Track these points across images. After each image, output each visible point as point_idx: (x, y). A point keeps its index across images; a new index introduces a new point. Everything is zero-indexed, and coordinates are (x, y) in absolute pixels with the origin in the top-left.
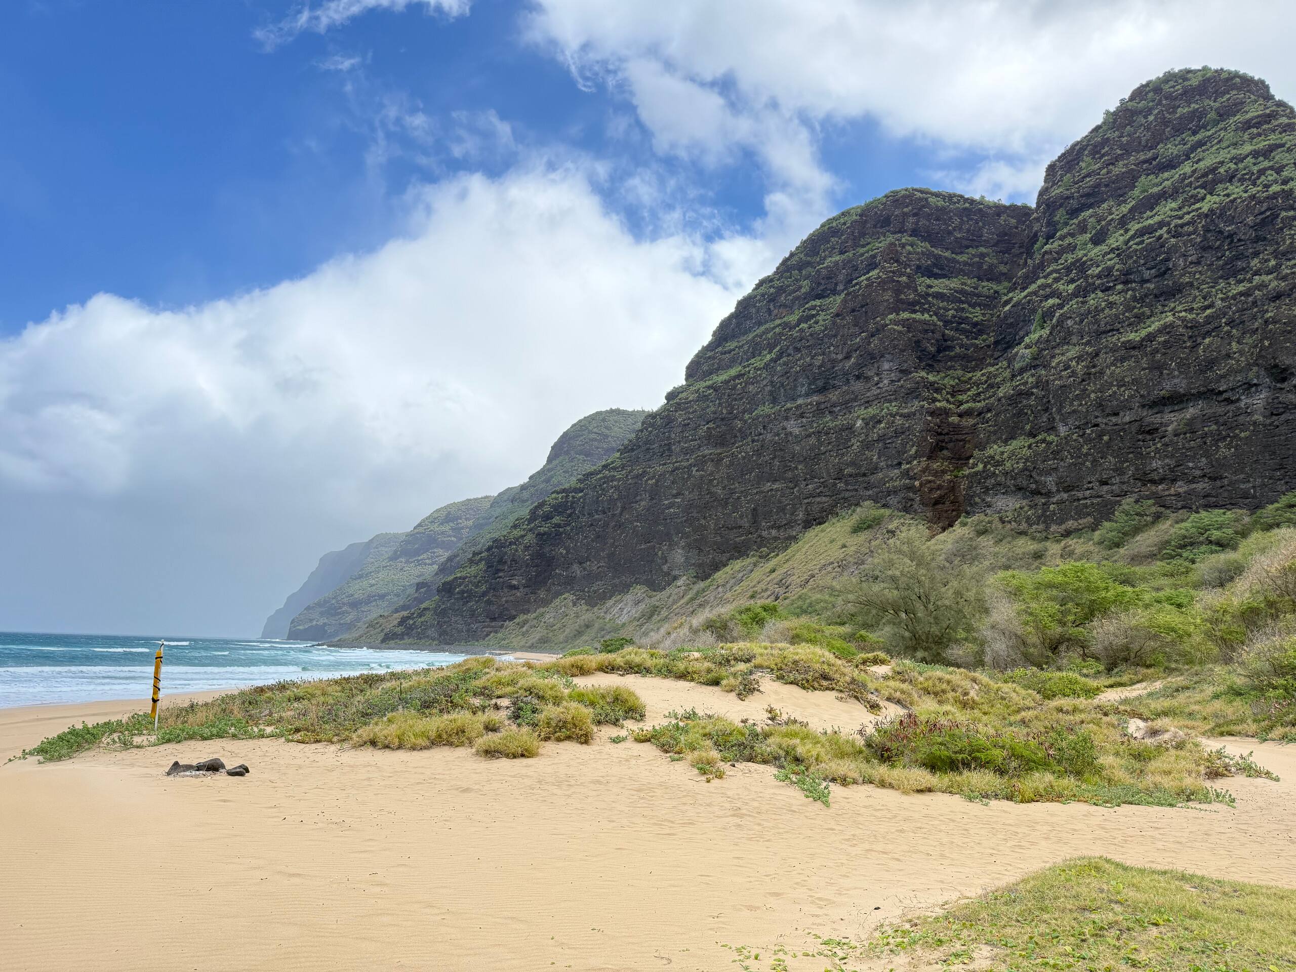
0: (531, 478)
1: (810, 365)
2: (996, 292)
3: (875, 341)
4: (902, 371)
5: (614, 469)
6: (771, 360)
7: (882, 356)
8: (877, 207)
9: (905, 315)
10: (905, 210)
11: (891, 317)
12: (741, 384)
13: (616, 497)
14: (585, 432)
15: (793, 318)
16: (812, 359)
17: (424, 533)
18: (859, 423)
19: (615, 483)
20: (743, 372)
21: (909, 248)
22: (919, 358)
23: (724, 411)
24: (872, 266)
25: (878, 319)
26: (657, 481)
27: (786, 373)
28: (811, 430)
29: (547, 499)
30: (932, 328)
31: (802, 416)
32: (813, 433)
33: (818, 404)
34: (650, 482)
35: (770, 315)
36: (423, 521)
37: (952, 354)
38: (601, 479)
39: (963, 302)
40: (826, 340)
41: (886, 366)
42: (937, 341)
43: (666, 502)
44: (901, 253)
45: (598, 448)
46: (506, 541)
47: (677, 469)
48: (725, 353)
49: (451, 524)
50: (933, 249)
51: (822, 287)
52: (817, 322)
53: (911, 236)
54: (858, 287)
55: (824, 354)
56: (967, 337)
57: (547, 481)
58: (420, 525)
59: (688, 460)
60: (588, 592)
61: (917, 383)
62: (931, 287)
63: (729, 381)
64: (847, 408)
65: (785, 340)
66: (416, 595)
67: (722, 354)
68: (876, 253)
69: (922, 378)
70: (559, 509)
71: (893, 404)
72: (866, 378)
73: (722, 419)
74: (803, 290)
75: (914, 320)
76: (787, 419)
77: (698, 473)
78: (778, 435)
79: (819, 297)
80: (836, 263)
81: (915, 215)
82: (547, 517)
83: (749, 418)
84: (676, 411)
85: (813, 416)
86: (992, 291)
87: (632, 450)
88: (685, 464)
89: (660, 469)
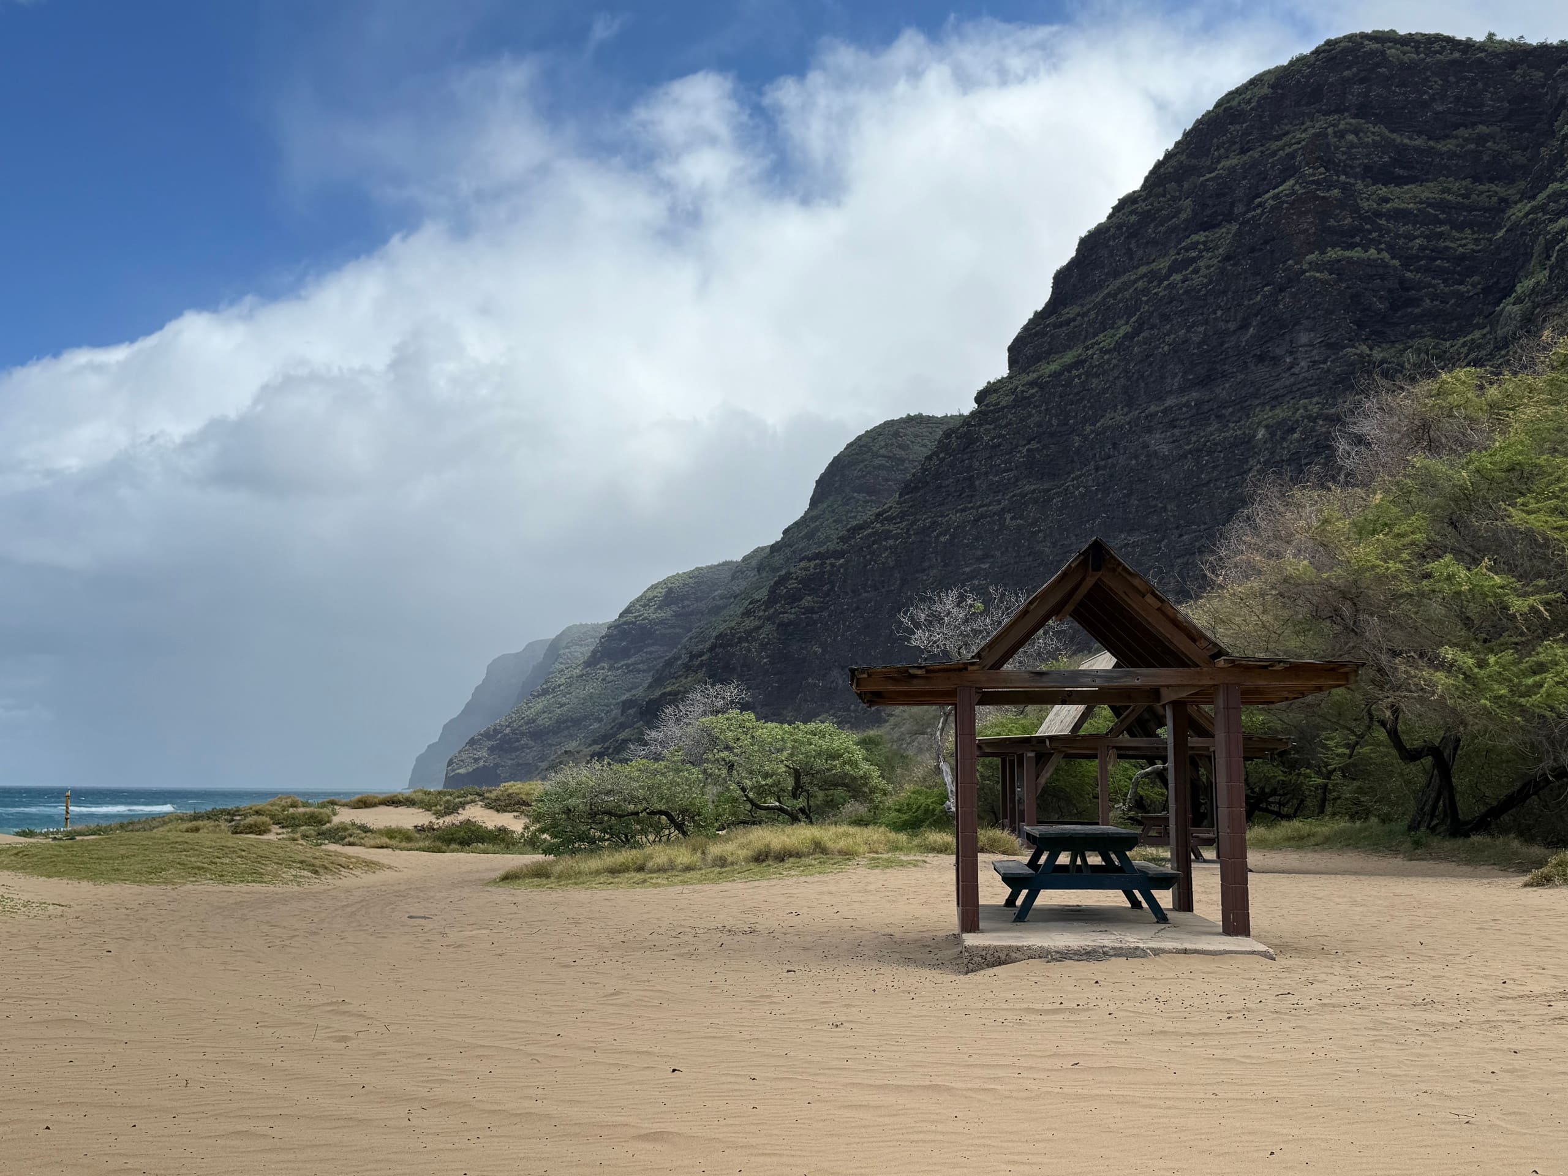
0: (785, 532)
1: (1184, 342)
2: (1502, 200)
3: (1286, 298)
4: (1330, 346)
5: (890, 519)
6: (1126, 336)
7: (1297, 323)
8: (1299, 71)
9: (1333, 254)
10: (1346, 73)
11: (1310, 257)
12: (1079, 377)
13: (892, 564)
14: (868, 456)
15: (1163, 264)
16: (1188, 331)
17: (634, 623)
18: (1261, 433)
19: (891, 542)
20: (1083, 357)
21: (1351, 137)
22: (1360, 325)
23: (1055, 422)
24: (1289, 171)
25: (1290, 262)
26: (953, 537)
27: (1148, 357)
28: (1188, 448)
29: (793, 570)
30: (1381, 271)
31: (1172, 425)
32: (1190, 452)
33: (1199, 404)
34: (942, 539)
35: (1131, 259)
36: (632, 604)
37: (1417, 311)
38: (870, 535)
39: (1442, 223)
40: (1211, 300)
41: (1304, 338)
42: (1390, 291)
43: (967, 570)
44: (1337, 148)
45: (887, 480)
46: (733, 635)
47: (983, 516)
48: (1061, 325)
49: (674, 607)
50: (1394, 136)
51: (1209, 212)
52: (1196, 271)
53: (1356, 116)
54: (1259, 211)
55: (1206, 322)
56: (1445, 281)
57: (810, 536)
58: (627, 611)
59: (999, 502)
60: (855, 711)
61: (1352, 364)
62: (1386, 200)
63: (1061, 373)
64: (1242, 408)
65: (1147, 302)
66: (622, 719)
67: (1055, 326)
68: (1296, 151)
69: (1360, 355)
70: (809, 584)
71: (1315, 400)
72: (1274, 358)
73: (1052, 435)
74: (1183, 216)
75: (1349, 260)
76: (1149, 430)
77: (1014, 523)
78: (1136, 457)
79: (1206, 227)
80: (1232, 170)
81: (1362, 81)
82: (793, 598)
83: (1092, 432)
84: (980, 425)
85: (1191, 425)
86: (1495, 199)
87: (916, 489)
88: (995, 508)
89: (955, 518)
